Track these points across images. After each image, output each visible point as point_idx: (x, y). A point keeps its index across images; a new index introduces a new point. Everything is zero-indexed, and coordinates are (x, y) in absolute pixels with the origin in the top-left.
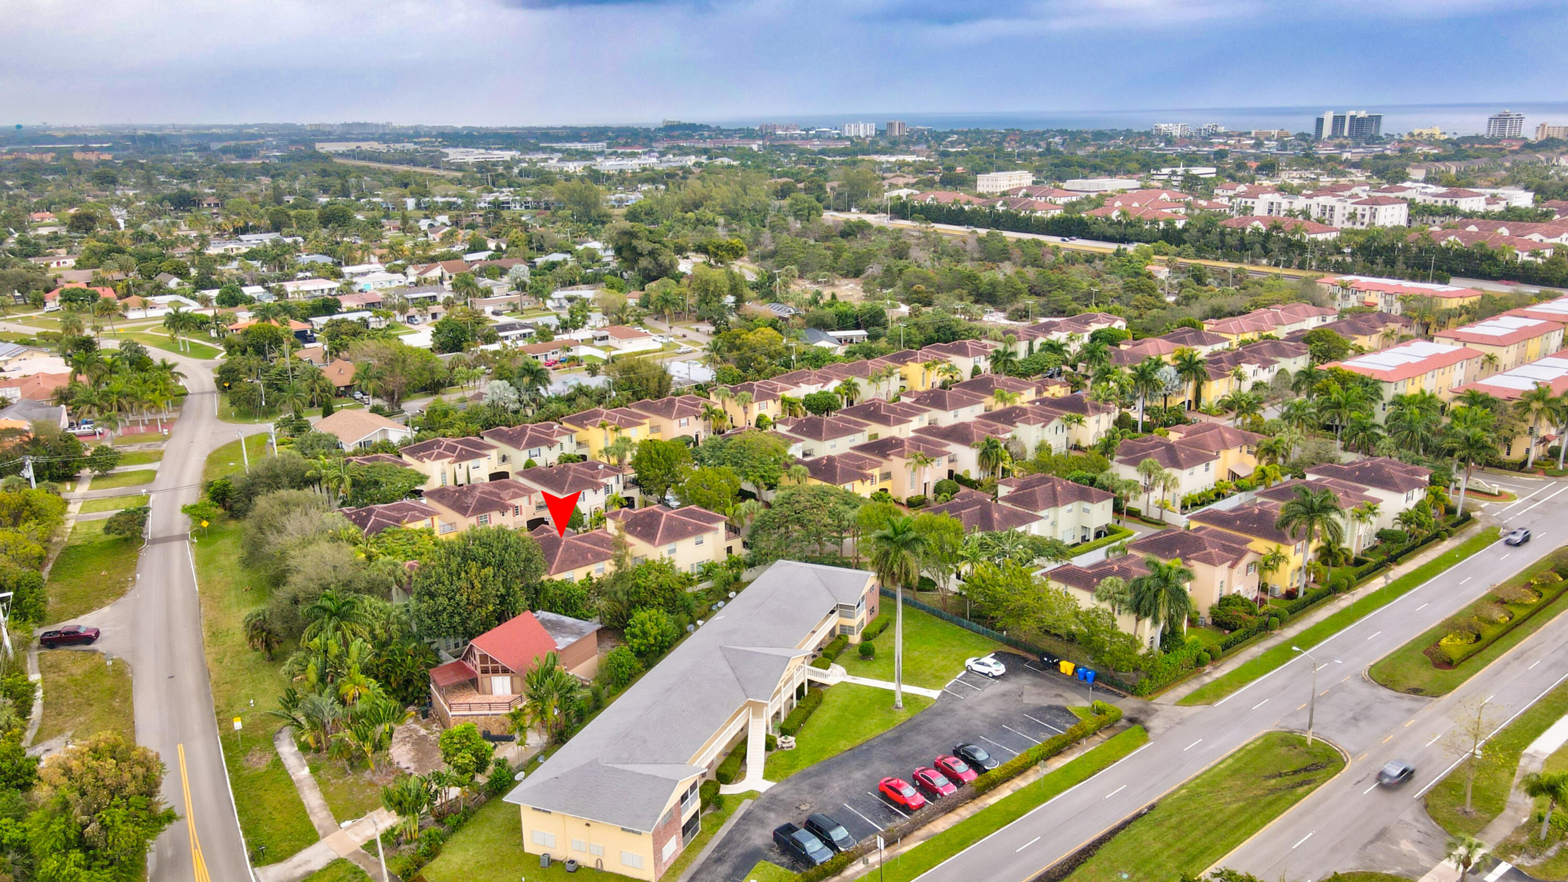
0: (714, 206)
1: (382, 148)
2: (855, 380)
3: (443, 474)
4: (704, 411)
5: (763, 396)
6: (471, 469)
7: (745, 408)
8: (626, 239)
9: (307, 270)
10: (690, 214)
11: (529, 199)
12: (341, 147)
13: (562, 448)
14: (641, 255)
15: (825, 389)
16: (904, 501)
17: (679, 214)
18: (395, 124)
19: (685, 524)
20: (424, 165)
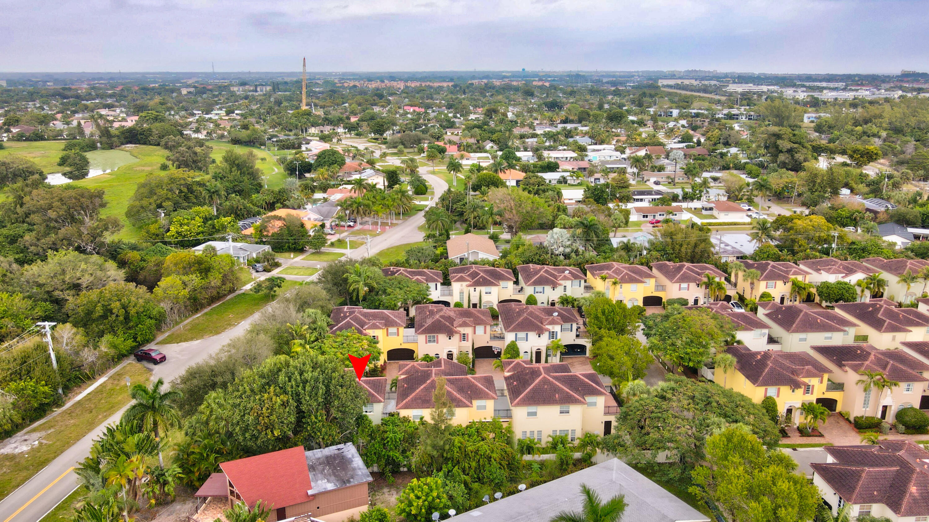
0: (881, 123)
1: (695, 83)
2: (885, 275)
3: (462, 293)
4: (705, 280)
5: (773, 276)
6: (483, 294)
7: (752, 284)
8: (773, 139)
9: (565, 145)
10: (859, 128)
11: (752, 113)
12: (672, 82)
13: (565, 290)
14: (781, 152)
15: (847, 280)
16: (852, 419)
17: (849, 127)
18: (718, 72)
19: (556, 390)
20: (711, 93)
